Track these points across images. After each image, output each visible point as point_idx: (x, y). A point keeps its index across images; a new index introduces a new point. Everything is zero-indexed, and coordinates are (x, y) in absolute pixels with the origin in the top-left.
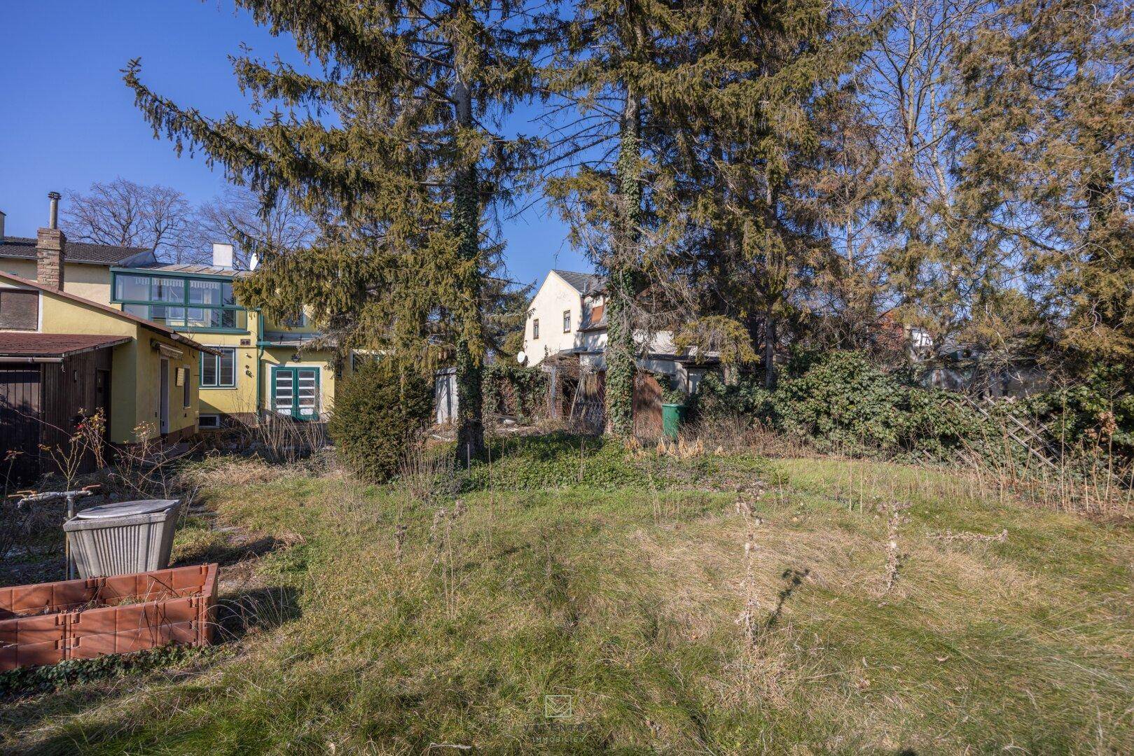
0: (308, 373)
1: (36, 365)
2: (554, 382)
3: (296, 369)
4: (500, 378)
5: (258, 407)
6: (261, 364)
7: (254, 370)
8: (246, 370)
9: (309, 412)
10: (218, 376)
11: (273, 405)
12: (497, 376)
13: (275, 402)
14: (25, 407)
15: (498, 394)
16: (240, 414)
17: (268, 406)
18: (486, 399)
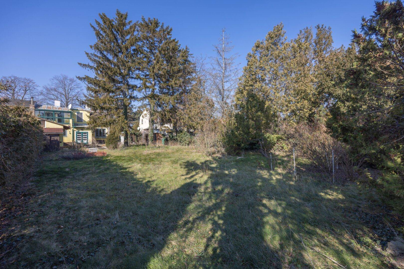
0: (85, 133)
1: (59, 134)
2: (144, 135)
3: (82, 132)
4: (132, 134)
5: (73, 141)
6: (73, 131)
7: (72, 133)
8: (69, 132)
9: (86, 142)
12: (131, 134)
13: (77, 140)
14: (57, 140)
15: (132, 137)
16: (68, 143)
17: (75, 141)
18: (129, 139)
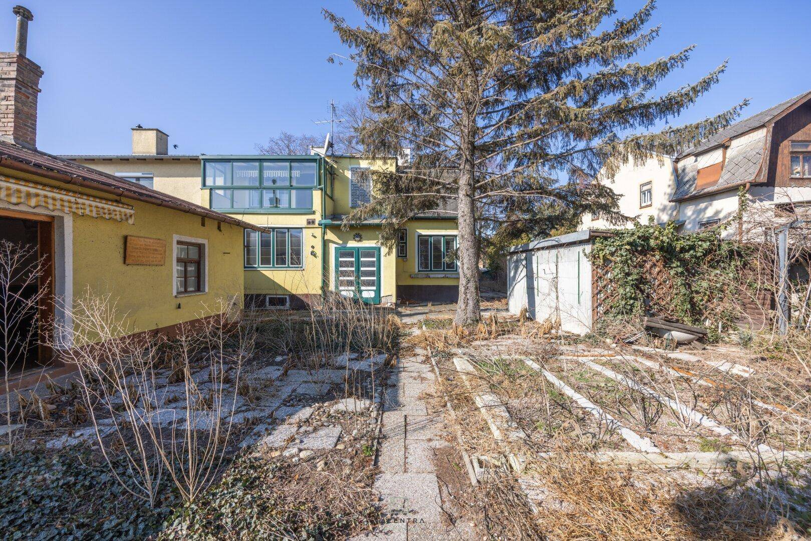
0: (369, 252)
3: (358, 249)
5: (323, 288)
6: (325, 243)
7: (319, 251)
8: (311, 250)
9: (372, 295)
10: (288, 257)
11: (337, 287)
13: (339, 283)
16: (307, 295)
17: (332, 287)
